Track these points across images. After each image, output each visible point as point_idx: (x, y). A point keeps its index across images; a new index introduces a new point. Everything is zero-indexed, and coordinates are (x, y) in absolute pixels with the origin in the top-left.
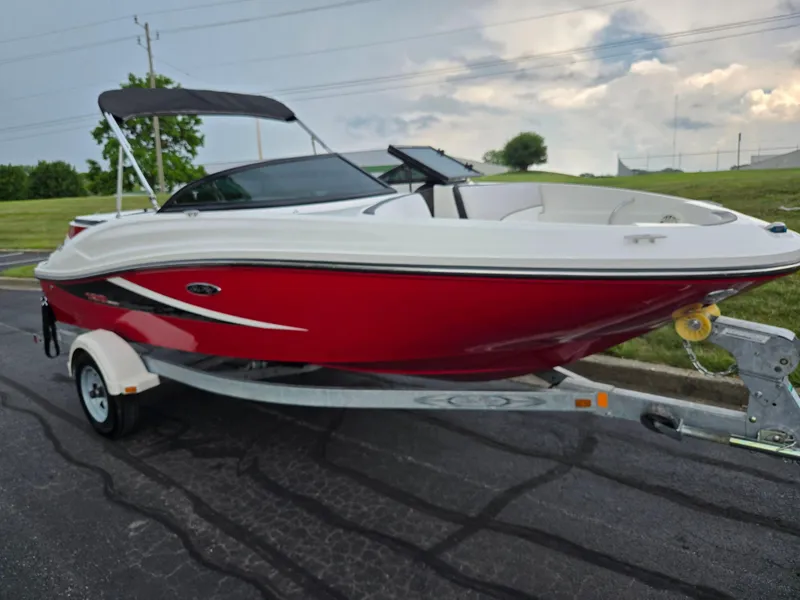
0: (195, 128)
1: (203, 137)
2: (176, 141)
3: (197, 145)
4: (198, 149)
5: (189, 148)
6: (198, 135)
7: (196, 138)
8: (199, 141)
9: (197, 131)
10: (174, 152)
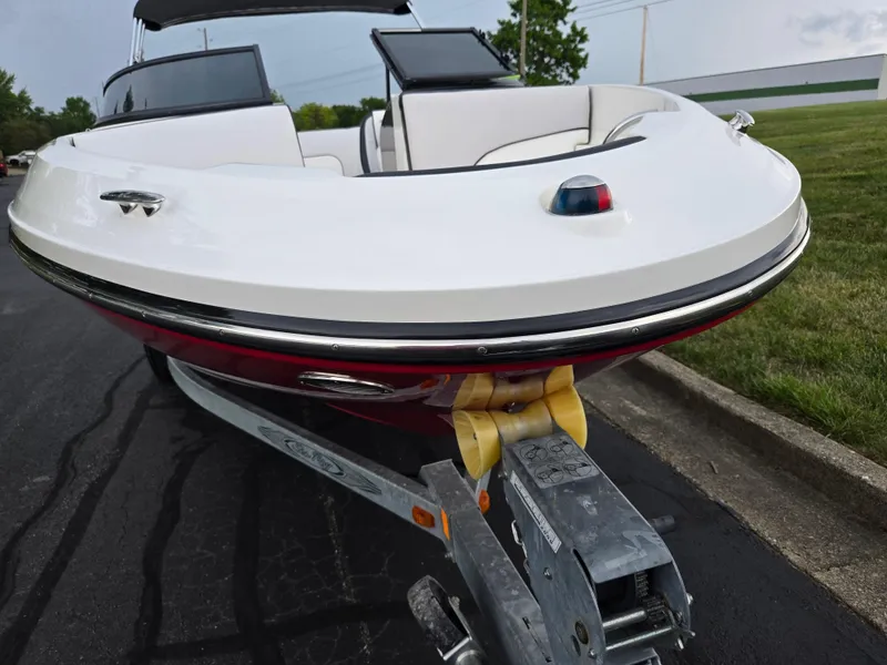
0: (580, 46)
1: (587, 56)
2: (558, 64)
3: (580, 67)
4: (581, 72)
5: (571, 70)
6: (582, 54)
7: (579, 58)
8: (582, 63)
9: (581, 50)
10: (556, 76)
